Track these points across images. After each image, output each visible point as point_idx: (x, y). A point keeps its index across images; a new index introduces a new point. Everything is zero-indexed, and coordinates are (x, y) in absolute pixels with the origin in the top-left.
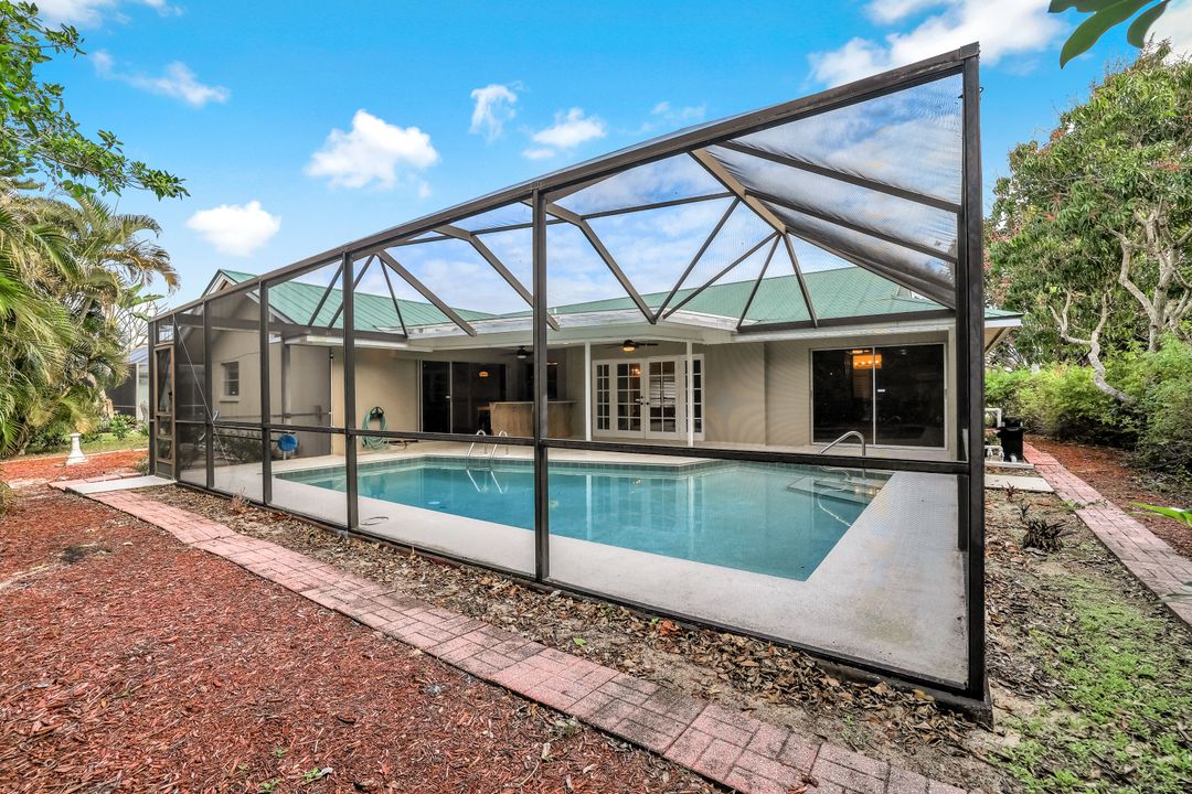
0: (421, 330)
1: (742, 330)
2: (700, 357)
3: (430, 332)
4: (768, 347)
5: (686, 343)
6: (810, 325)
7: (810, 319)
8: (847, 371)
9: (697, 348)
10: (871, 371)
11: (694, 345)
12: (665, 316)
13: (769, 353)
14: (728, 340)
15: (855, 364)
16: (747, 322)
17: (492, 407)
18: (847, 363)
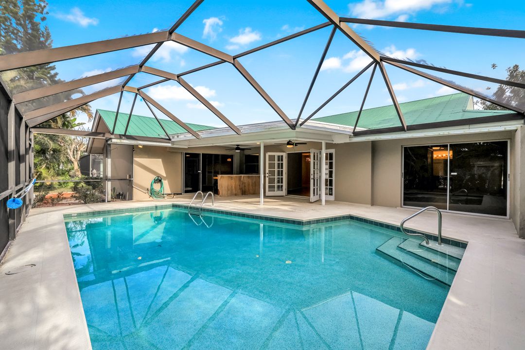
0: (178, 136)
1: (356, 134)
2: (333, 151)
3: (182, 137)
4: (374, 146)
5: (322, 143)
6: (401, 129)
7: (401, 125)
8: (429, 160)
9: (329, 146)
10: (446, 160)
11: (326, 143)
12: (301, 125)
13: (375, 148)
14: (347, 140)
15: (435, 156)
16: (358, 129)
17: (219, 177)
18: (429, 156)
